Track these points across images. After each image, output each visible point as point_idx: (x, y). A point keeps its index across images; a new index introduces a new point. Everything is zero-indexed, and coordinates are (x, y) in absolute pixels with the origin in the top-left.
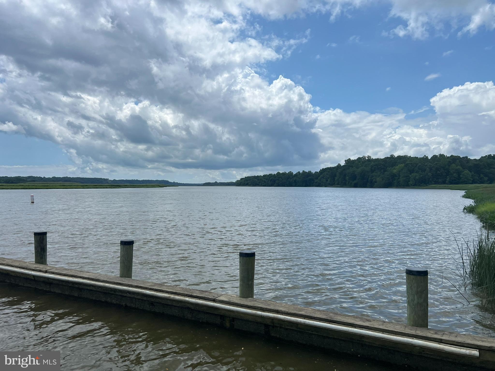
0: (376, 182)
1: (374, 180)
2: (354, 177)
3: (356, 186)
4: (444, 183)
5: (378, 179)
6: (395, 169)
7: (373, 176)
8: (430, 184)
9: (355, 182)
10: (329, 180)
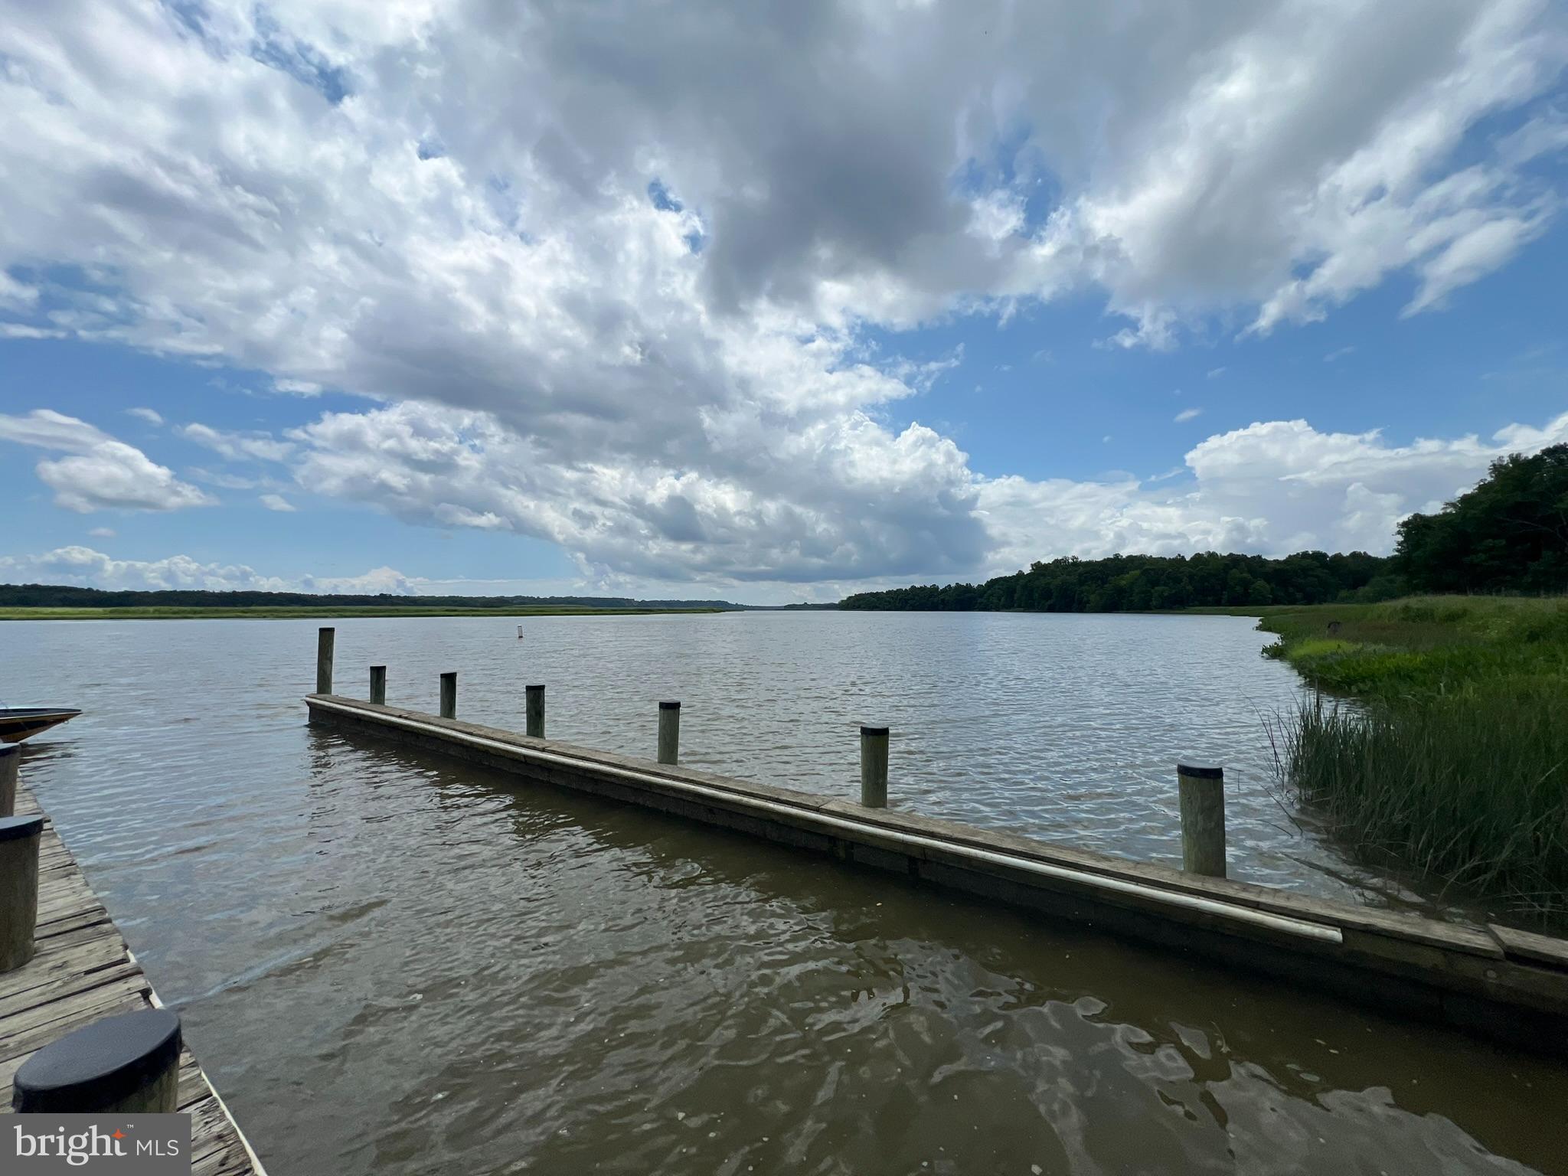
0: (1088, 602)
1: (1085, 599)
2: (1047, 594)
3: (1051, 609)
4: (1218, 603)
5: (1092, 597)
6: (1122, 579)
7: (1082, 592)
9: (1049, 602)
10: (1003, 599)
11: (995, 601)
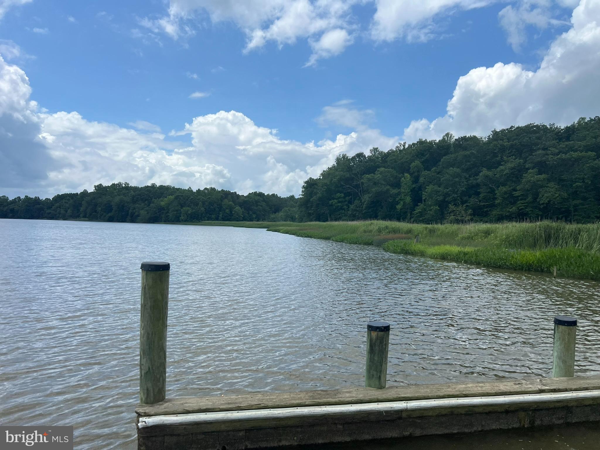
0: (138, 216)
1: (136, 214)
2: (108, 208)
3: (111, 220)
4: (217, 219)
5: (142, 212)
6: (162, 201)
7: (134, 209)
8: (202, 220)
9: (110, 214)
10: (69, 211)
11: (62, 211)
